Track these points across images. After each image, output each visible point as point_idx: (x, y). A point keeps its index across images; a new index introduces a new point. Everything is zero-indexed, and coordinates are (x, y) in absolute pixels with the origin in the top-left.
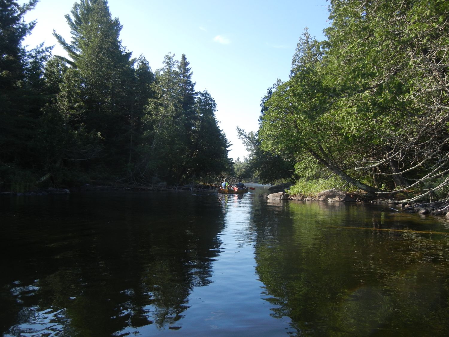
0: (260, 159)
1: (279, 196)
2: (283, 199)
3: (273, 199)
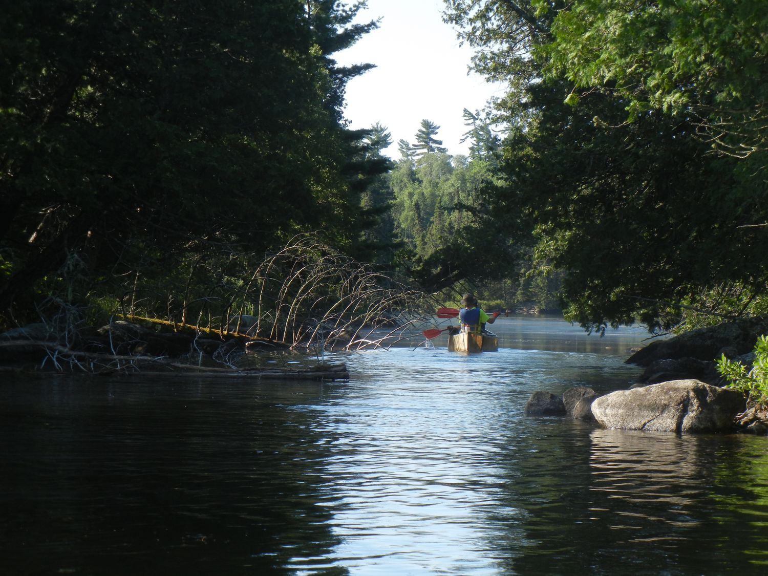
1: (668, 405)
2: (697, 424)
3: (631, 424)
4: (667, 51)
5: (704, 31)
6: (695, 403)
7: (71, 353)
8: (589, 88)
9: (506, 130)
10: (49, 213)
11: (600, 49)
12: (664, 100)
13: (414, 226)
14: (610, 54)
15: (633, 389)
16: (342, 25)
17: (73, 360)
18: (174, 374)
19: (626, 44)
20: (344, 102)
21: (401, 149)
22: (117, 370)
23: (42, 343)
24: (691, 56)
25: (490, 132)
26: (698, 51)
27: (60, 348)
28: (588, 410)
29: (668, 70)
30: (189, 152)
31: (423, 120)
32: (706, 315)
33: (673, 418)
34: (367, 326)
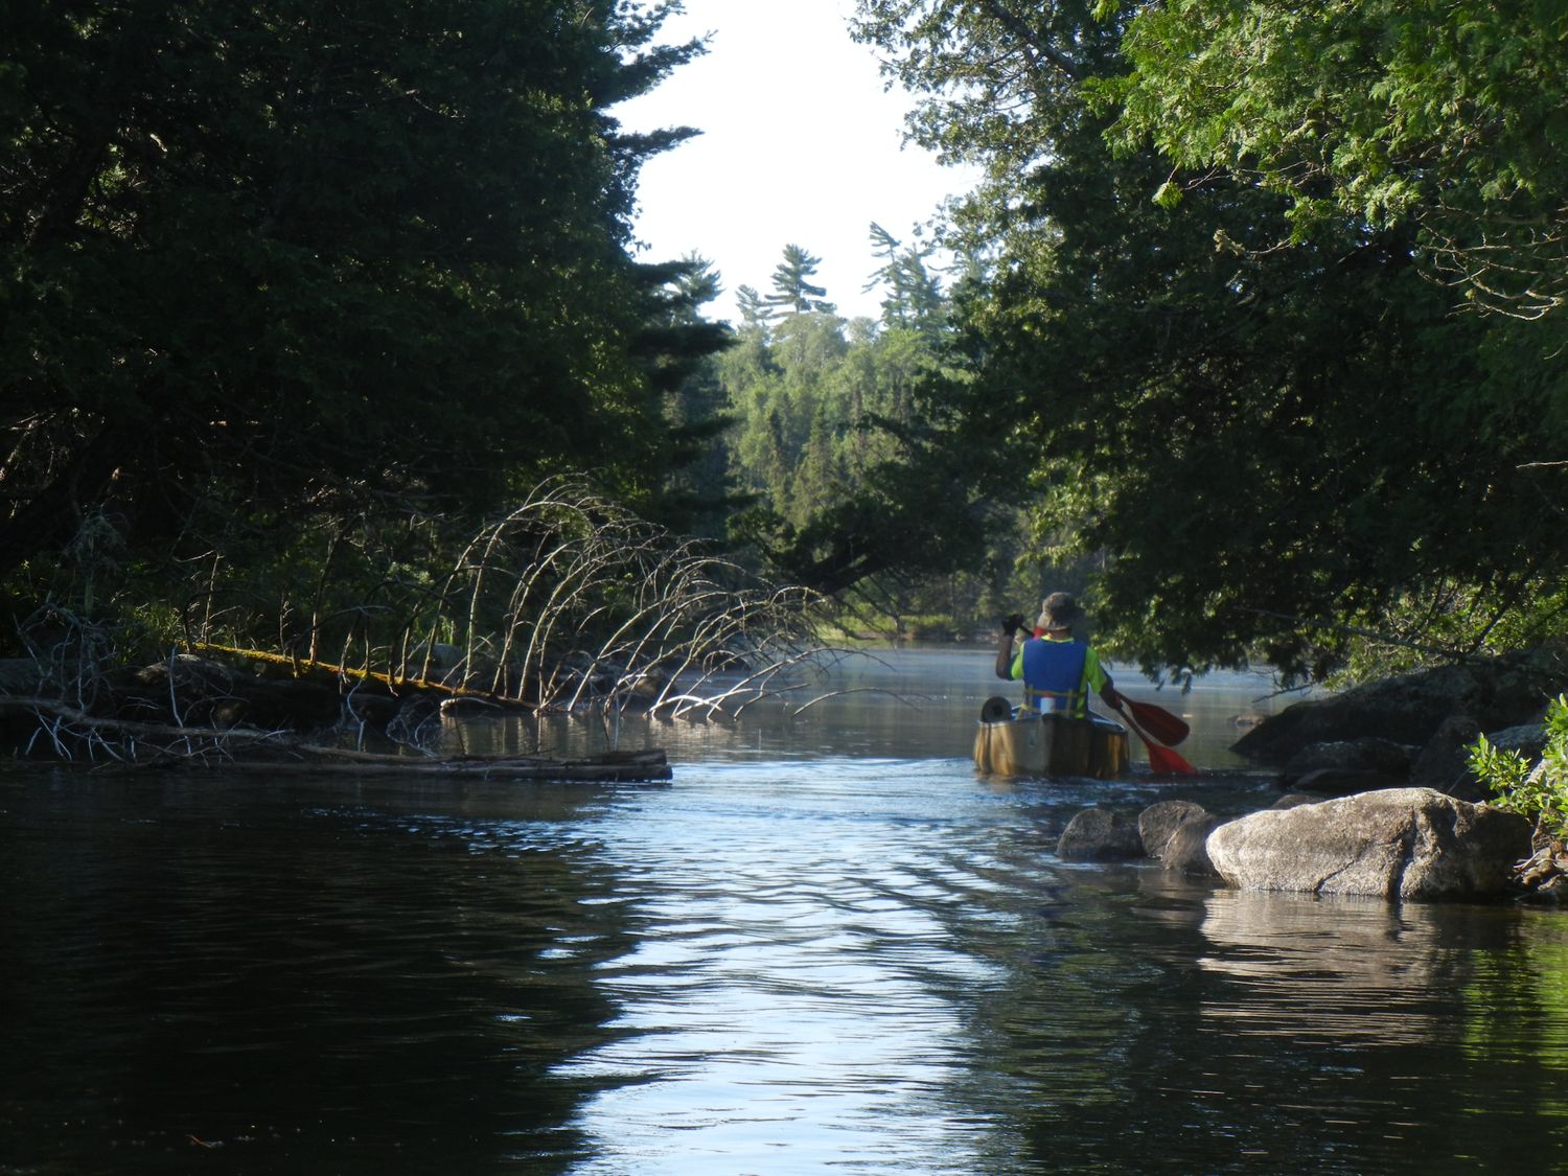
0: (1119, 279)
1: (1372, 842)
2: (1433, 883)
3: (1292, 881)
4: (1377, 91)
5: (1459, 49)
6: (1429, 837)
7: (89, 721)
8: (1203, 172)
9: (958, 267)
10: (31, 430)
11: (1227, 88)
12: (1367, 196)
13: (768, 462)
14: (1255, 98)
15: (1297, 808)
16: (632, 47)
17: (94, 737)
18: (306, 766)
19: (1288, 77)
20: (635, 206)
21: (742, 305)
22: (186, 759)
23: (28, 701)
24: (1432, 102)
25: (923, 270)
26: (1445, 93)
27: (68, 712)
28: (1196, 852)
29: (1380, 132)
30: (334, 305)
31: (788, 246)
32: (1391, 649)
33: (1381, 869)
34: (693, 668)
